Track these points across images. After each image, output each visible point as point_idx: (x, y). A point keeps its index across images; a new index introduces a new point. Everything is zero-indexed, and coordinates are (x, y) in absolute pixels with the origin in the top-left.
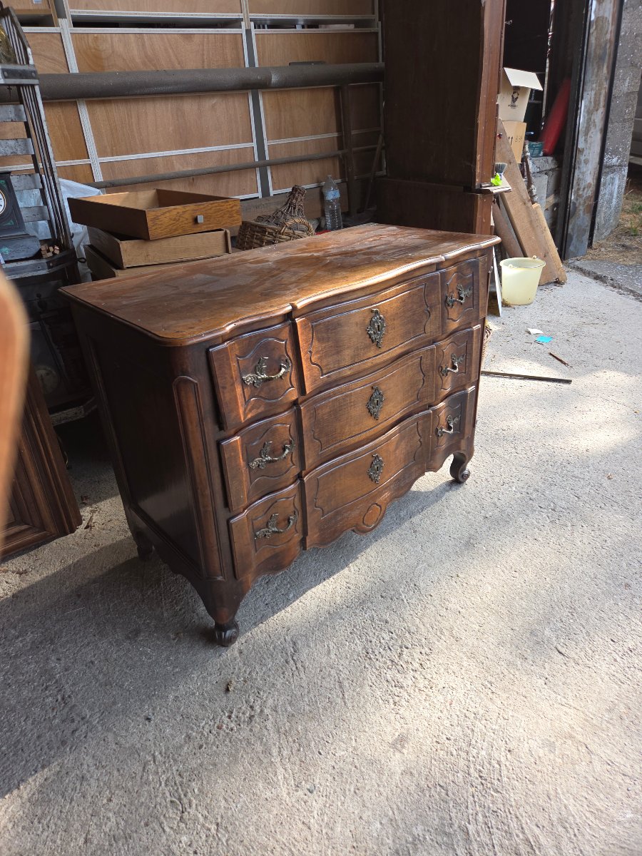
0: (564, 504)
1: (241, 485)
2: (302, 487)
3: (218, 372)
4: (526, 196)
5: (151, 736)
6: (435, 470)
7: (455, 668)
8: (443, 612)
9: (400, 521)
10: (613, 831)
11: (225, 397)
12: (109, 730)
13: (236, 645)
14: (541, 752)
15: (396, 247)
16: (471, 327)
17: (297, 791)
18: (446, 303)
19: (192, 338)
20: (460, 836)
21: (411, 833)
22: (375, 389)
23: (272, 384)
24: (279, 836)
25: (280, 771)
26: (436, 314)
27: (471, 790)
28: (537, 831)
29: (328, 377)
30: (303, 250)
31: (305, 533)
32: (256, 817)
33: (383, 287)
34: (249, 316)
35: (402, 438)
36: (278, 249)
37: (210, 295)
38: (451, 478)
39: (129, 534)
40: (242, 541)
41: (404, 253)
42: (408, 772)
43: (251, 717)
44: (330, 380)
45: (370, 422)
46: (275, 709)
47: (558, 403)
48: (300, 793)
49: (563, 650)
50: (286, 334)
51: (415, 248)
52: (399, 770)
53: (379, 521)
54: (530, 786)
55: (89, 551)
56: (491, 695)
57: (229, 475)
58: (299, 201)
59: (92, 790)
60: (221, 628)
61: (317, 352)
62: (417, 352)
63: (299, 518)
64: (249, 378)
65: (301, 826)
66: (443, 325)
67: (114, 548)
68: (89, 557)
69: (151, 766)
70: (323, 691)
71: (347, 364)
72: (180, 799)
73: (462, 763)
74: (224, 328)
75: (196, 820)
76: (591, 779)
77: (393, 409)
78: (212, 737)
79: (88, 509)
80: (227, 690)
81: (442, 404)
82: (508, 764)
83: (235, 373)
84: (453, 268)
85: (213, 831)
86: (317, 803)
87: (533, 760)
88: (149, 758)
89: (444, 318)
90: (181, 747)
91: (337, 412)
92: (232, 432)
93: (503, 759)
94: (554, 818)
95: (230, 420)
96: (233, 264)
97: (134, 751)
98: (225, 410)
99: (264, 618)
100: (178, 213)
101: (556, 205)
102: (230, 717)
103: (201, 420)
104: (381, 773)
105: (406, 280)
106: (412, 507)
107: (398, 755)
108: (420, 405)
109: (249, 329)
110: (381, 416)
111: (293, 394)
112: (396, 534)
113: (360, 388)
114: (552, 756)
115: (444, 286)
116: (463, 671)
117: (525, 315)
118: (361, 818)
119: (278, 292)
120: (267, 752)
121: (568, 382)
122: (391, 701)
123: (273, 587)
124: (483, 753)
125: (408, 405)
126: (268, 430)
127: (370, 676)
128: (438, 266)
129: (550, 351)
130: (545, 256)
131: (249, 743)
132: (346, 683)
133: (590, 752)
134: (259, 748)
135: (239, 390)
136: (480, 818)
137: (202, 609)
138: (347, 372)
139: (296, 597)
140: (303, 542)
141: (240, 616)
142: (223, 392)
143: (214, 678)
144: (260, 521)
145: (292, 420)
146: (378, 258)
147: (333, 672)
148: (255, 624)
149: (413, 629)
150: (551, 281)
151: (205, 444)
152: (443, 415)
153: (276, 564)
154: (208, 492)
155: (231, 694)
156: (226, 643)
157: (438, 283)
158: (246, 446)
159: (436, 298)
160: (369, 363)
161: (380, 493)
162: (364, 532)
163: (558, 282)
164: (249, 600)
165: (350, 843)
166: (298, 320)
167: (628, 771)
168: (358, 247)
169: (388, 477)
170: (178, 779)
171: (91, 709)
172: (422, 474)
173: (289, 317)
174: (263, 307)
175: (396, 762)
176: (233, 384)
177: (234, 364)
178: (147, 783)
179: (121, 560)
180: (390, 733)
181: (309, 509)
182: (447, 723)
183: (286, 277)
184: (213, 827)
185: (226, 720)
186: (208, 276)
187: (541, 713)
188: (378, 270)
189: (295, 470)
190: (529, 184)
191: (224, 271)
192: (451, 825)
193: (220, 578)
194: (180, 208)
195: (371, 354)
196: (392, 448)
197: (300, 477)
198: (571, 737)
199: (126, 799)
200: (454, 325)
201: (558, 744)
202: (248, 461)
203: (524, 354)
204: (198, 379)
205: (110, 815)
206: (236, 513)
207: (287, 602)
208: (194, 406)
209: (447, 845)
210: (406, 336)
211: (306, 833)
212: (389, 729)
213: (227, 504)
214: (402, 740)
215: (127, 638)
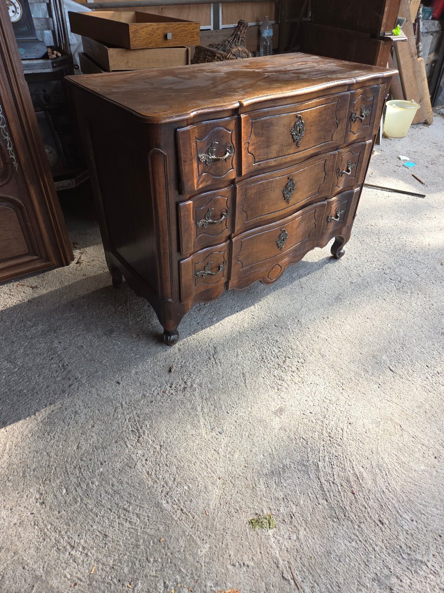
0: (407, 278)
1: (191, 238)
2: (230, 246)
3: (182, 149)
4: (414, 50)
5: (120, 393)
6: (322, 246)
7: (319, 372)
8: (316, 339)
9: (292, 280)
10: (411, 475)
11: (185, 169)
12: (93, 387)
13: (177, 345)
15: (318, 70)
16: (365, 141)
17: (212, 432)
18: (351, 119)
19: (165, 118)
20: (313, 467)
21: (282, 463)
22: (290, 179)
23: (219, 164)
24: (199, 456)
25: (202, 420)
26: (343, 126)
27: (323, 443)
28: (362, 470)
29: (258, 165)
30: (247, 67)
31: (229, 278)
32: (185, 444)
33: (307, 98)
34: (208, 107)
35: (302, 220)
36: (228, 65)
37: (177, 91)
38: (330, 255)
39: (107, 270)
40: (187, 277)
41: (325, 76)
42: (283, 429)
43: (185, 388)
44: (260, 167)
45: (283, 204)
46: (200, 385)
47: (413, 212)
48: (214, 434)
49: (393, 369)
50: (232, 126)
51: (334, 72)
52: (277, 427)
53: (278, 278)
54: (361, 445)
55: (80, 278)
56: (341, 391)
57: (183, 229)
58: (243, 34)
59: (82, 419)
60: (167, 333)
61: (253, 144)
62: (323, 155)
63: (226, 267)
64: (203, 156)
65: (213, 452)
66: (346, 136)
67: (96, 278)
68: (78, 282)
69: (120, 410)
70: (232, 377)
71: (273, 156)
72: (138, 430)
73: (318, 428)
74: (189, 114)
75: (147, 442)
76: (401, 445)
77: (300, 197)
78: (159, 397)
79: (78, 251)
80: (170, 371)
81: (334, 198)
82: (348, 430)
83: (194, 151)
84: (360, 91)
85: (158, 449)
86: (224, 440)
87: (364, 430)
88: (119, 405)
89: (347, 131)
90: (139, 401)
91: (262, 193)
92: (188, 196)
93: (345, 428)
94: (374, 464)
95: (187, 187)
96: (194, 72)
97: (109, 400)
98: (184, 179)
99: (195, 331)
100: (153, 29)
101: (434, 62)
102: (171, 387)
103: (167, 185)
104: (265, 427)
105: (324, 96)
106: (301, 271)
107: (277, 418)
108: (319, 198)
109: (206, 118)
110: (292, 201)
111: (232, 174)
112: (288, 288)
113: (279, 177)
114: (377, 429)
115: (351, 105)
116: (325, 375)
117: (398, 145)
118: (251, 451)
119: (229, 93)
120: (194, 408)
121: (423, 196)
122: (276, 388)
123: (203, 313)
124: (333, 423)
125: (311, 195)
126: (212, 200)
127: (263, 372)
128: (350, 86)
129: (413, 173)
130: (420, 101)
131: (182, 402)
132: (247, 374)
133: (402, 429)
134: (189, 406)
135: (195, 165)
136: (327, 459)
137: (156, 321)
138: (272, 163)
139: (218, 321)
140: (227, 284)
141: (180, 328)
142: (184, 165)
143: (162, 364)
144: (200, 265)
145: (229, 194)
146: (305, 77)
147: (239, 367)
148: (190, 335)
149: (295, 347)
150: (421, 121)
151: (168, 203)
152: (334, 207)
153: (207, 296)
154: (167, 239)
155: (172, 374)
156: (170, 343)
157: (347, 101)
158: (196, 208)
159: (344, 113)
160: (289, 158)
161: (282, 258)
162: (268, 283)
163: (426, 123)
164: (186, 318)
165: (243, 464)
166: (243, 116)
167: (426, 442)
168: (289, 68)
169: (290, 247)
170: (137, 418)
171: (81, 373)
172: (312, 248)
173: (236, 112)
174: (218, 102)
175: (276, 423)
176: (191, 160)
177: (194, 144)
178: (117, 419)
179: (101, 286)
180: (274, 406)
181: (233, 261)
182: (311, 403)
183: (234, 83)
184: (158, 447)
185: (168, 388)
186: (175, 78)
187: (373, 404)
188: (305, 84)
189: (227, 232)
190: (418, 41)
191: (187, 76)
192: (308, 461)
193: (170, 300)
194: (155, 25)
195: (292, 151)
196: (295, 226)
197: (229, 238)
198: (391, 420)
199: (103, 427)
200: (353, 137)
201: (382, 423)
202: (197, 220)
203: (394, 174)
204: (167, 152)
205: (94, 435)
206: (184, 257)
207: (212, 323)
208: (163, 174)
209: (304, 471)
210: (318, 140)
211: (216, 456)
212: (273, 404)
213: (179, 249)
214: (281, 410)
215: (105, 334)
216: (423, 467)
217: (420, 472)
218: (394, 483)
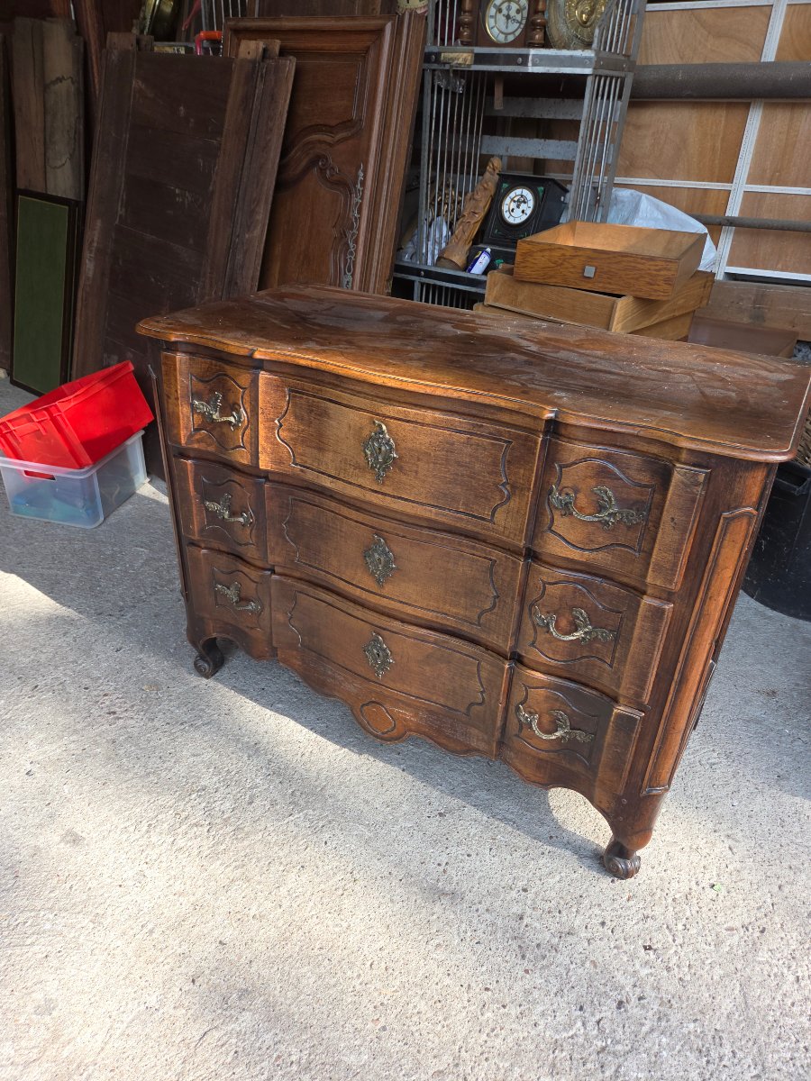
1: (191, 515)
3: (164, 377)
23: (225, 430)
29: (302, 471)
44: (304, 476)
50: (245, 381)
56: (132, 932)
57: (179, 494)
63: (264, 615)
64: (200, 404)
71: (328, 472)
82: (30, 954)
87: (29, 984)
93: (36, 948)
111: (243, 456)
113: (354, 522)
114: (30, 1009)
124: (48, 926)
126: (229, 482)
133: (27, 1065)
135: (185, 410)
138: (328, 482)
144: (224, 576)
145: (252, 489)
157: (534, 454)
160: (359, 493)
166: (263, 374)
176: (176, 399)
181: (276, 615)
187: (97, 998)
189: (254, 551)
194: (568, 250)
197: (273, 570)
201: (47, 1019)
202: (204, 497)
214: (75, 840)
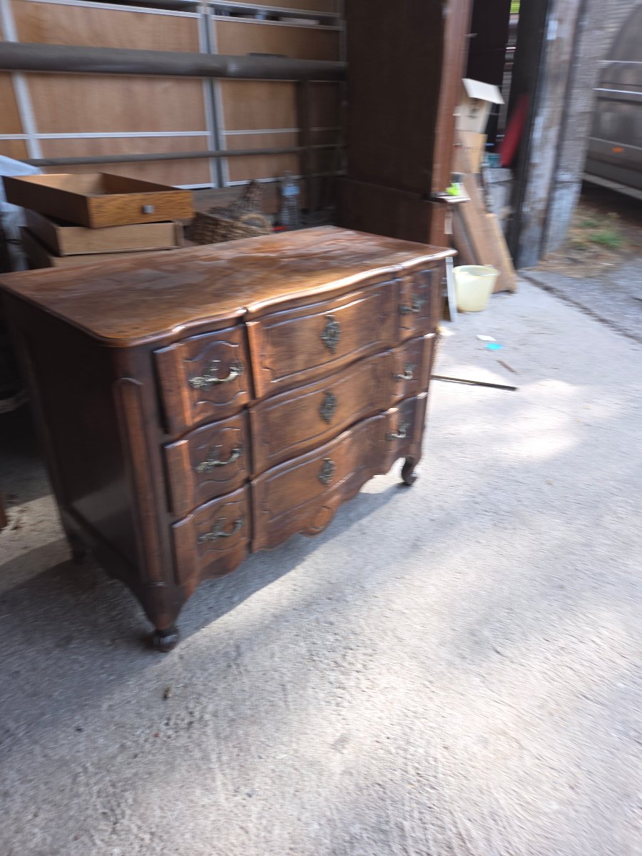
0: (505, 507)
1: (186, 489)
2: (250, 492)
3: (164, 375)
5: (81, 747)
6: (383, 472)
7: (397, 668)
8: (388, 613)
9: (349, 522)
10: (540, 822)
11: (171, 400)
12: (36, 742)
13: (176, 651)
14: (475, 749)
15: (353, 253)
16: (422, 336)
17: (235, 796)
18: (401, 312)
19: (135, 339)
20: (396, 833)
21: (348, 833)
22: (328, 394)
23: (222, 388)
24: (215, 843)
25: (219, 777)
26: (390, 322)
27: (409, 787)
28: (469, 824)
29: (280, 381)
30: (257, 250)
31: (252, 535)
32: (192, 824)
33: (339, 293)
34: (200, 317)
35: (352, 443)
36: (233, 247)
37: (157, 292)
38: (400, 480)
39: (63, 536)
40: (186, 546)
41: (359, 260)
42: (348, 772)
43: (191, 723)
44: (283, 384)
45: (321, 427)
46: (215, 715)
47: (504, 411)
48: (238, 798)
49: (499, 649)
50: (237, 337)
51: (371, 256)
52: (338, 770)
53: (328, 523)
54: (465, 782)
55: (18, 554)
56: (430, 695)
57: (174, 479)
58: (256, 196)
59: (16, 806)
60: (161, 634)
61: (271, 356)
62: (370, 359)
63: (246, 522)
64: (196, 380)
65: (239, 831)
66: (397, 333)
67: (46, 550)
68: (15, 561)
69: (82, 778)
70: (265, 695)
71: (301, 368)
72: (112, 810)
73: (400, 761)
74: (170, 330)
75: (129, 831)
76: (521, 773)
77: (346, 413)
78: (148, 746)
79: (16, 508)
80: (165, 697)
81: (393, 410)
82: (444, 760)
83: (182, 376)
84: (408, 278)
85: (147, 841)
86: (255, 807)
87: (467, 756)
88: (80, 770)
89: (398, 327)
90: (114, 757)
91: (289, 416)
92: (177, 435)
93: (439, 756)
94: (486, 812)
95: (176, 423)
96: (184, 260)
97: (63, 763)
98: (171, 413)
99: (207, 622)
100: (125, 201)
101: (510, 216)
102: (167, 724)
103: (145, 423)
104: (320, 774)
105: (362, 288)
106: (361, 508)
107: (338, 756)
108: (373, 410)
109: (198, 331)
110: (334, 420)
111: (243, 397)
112: (345, 536)
113: (312, 393)
114: (485, 752)
115: (400, 296)
117: (477, 321)
118: (299, 820)
119: (229, 294)
120: (206, 758)
121: (513, 389)
122: (333, 702)
123: (218, 589)
125: (359, 411)
126: (216, 434)
127: (314, 678)
128: (394, 275)
129: (499, 358)
130: (498, 265)
131: (187, 750)
132: (289, 686)
133: (521, 747)
134: (197, 754)
135: (186, 393)
136: (416, 814)
137: (140, 614)
138: (300, 376)
139: (241, 600)
140: (249, 546)
141: (181, 621)
142: (169, 396)
143: (152, 685)
144: (205, 525)
145: (241, 424)
146: (334, 263)
147: (276, 675)
148: (197, 629)
149: (358, 630)
151: (148, 448)
152: (394, 421)
153: (221, 568)
154: (150, 497)
155: (170, 702)
156: (170, 646)
157: (393, 292)
158: (192, 448)
159: (391, 306)
160: (322, 369)
161: (331, 496)
162: (313, 534)
163: (509, 291)
164: (191, 605)
165: (288, 844)
166: (250, 324)
167: (556, 764)
168: (315, 250)
169: (339, 481)
170: (111, 790)
171: (16, 720)
172: (371, 477)
173: (241, 320)
174: (214, 310)
175: (336, 763)
176: (179, 387)
177: (181, 367)
178: (77, 795)
179: (54, 564)
180: (332, 734)
181: (257, 512)
182: (387, 722)
183: (241, 278)
184: (147, 837)
185: (163, 727)
186: (157, 272)
188: (334, 275)
189: (243, 474)
191: (171, 268)
192: (387, 822)
193: (161, 584)
194: (127, 197)
195: (325, 360)
196: (343, 451)
197: (248, 481)
198: (505, 733)
199: (52, 815)
200: (407, 334)
201: (491, 740)
202: (195, 463)
204: (142, 381)
205: (36, 830)
206: (177, 518)
207: (231, 605)
208: (137, 409)
209: (382, 841)
210: (360, 342)
211: (244, 837)
212: (330, 730)
213: (170, 508)
215: (58, 646)
216: (555, 806)
217: (553, 816)
218: (516, 839)
